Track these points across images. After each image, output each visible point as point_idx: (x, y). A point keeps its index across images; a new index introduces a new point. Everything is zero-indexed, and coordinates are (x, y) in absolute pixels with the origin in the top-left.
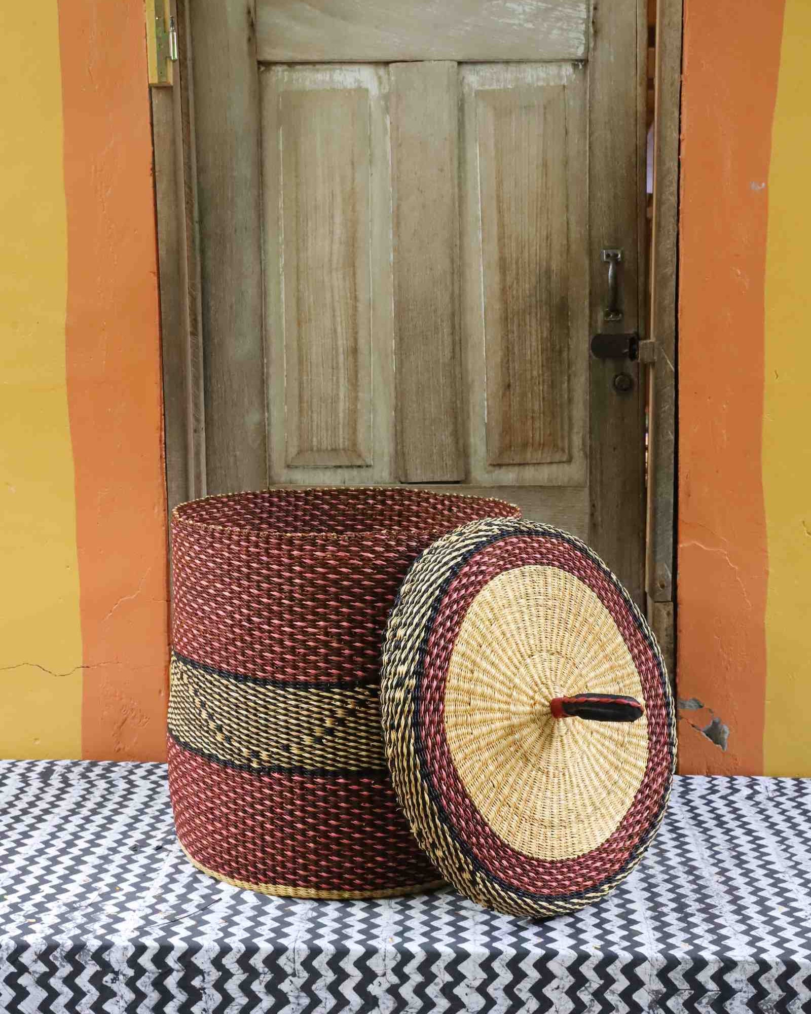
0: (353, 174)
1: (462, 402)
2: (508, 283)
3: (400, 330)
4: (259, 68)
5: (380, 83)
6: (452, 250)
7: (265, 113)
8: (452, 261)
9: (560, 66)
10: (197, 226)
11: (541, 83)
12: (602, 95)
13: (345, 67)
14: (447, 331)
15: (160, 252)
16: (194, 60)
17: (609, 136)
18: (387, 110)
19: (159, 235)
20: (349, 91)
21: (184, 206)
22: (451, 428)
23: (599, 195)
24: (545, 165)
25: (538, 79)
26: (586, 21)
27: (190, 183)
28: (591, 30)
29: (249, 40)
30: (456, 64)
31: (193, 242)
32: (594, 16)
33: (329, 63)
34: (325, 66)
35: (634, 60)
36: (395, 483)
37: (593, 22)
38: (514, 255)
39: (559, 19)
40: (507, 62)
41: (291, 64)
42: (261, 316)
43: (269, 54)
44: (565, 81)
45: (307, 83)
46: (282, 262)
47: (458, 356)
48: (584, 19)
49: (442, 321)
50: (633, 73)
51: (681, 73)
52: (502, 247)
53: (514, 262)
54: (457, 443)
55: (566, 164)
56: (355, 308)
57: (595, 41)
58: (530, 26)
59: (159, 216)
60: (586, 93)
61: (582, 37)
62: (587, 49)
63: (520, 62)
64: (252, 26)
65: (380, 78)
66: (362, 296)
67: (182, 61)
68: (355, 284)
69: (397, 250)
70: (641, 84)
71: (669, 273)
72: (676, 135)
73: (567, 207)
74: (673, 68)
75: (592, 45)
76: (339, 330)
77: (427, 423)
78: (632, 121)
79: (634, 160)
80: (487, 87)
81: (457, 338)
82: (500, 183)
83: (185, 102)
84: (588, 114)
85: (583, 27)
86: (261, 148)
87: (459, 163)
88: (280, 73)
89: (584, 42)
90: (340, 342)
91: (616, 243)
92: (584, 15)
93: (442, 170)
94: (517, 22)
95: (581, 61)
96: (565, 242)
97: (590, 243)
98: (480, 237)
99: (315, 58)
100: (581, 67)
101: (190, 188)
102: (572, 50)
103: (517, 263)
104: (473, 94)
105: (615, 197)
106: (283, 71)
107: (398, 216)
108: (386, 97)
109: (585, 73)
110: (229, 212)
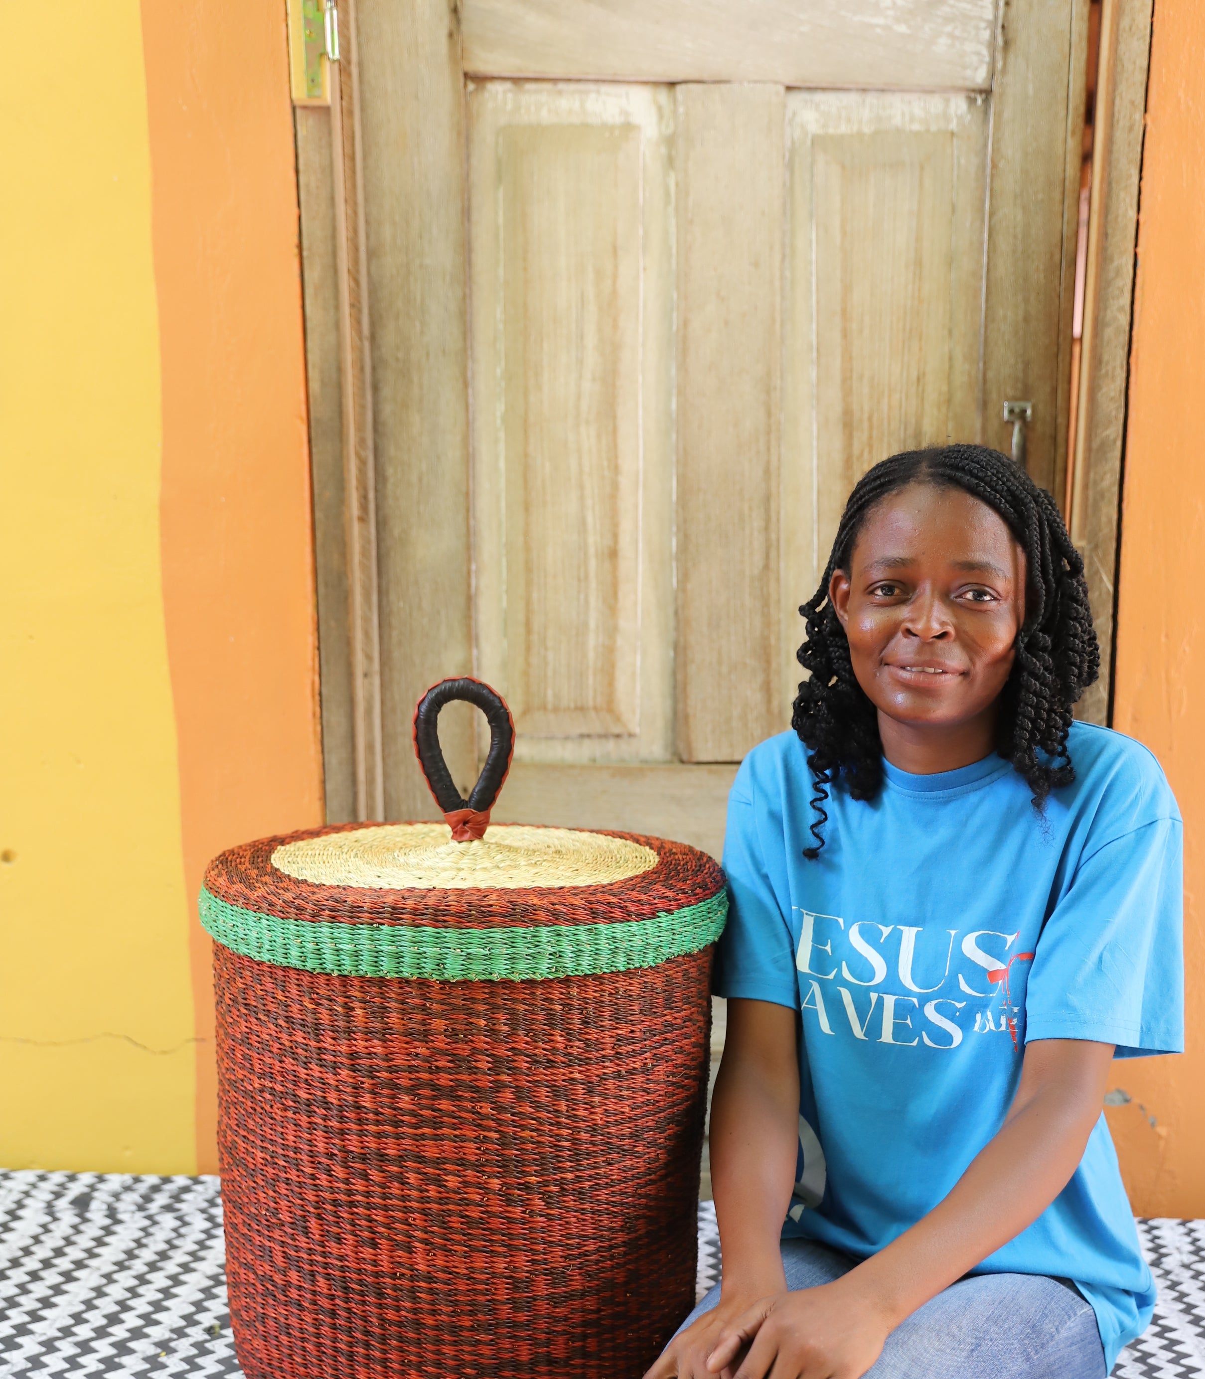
0: (616, 267)
1: (778, 639)
2: (856, 451)
3: (685, 521)
4: (465, 85)
5: (661, 116)
6: (768, 392)
7: (474, 161)
8: (769, 414)
9: (947, 101)
10: (367, 344)
11: (916, 127)
12: (1012, 150)
13: (604, 88)
14: (757, 523)
15: (311, 384)
16: (360, 64)
17: (1020, 217)
18: (670, 162)
19: (310, 357)
20: (611, 128)
21: (346, 309)
22: (760, 678)
23: (1001, 312)
24: (919, 263)
25: (912, 119)
26: (993, 24)
27: (358, 271)
28: (1000, 41)
29: (451, 35)
30: (782, 89)
31: (362, 369)
32: (1006, 15)
33: (579, 81)
34: (572, 86)
35: (1065, 94)
36: (671, 762)
37: (1003, 27)
38: (866, 408)
39: (948, 20)
40: (864, 90)
41: (517, 81)
42: (467, 494)
43: (483, 63)
44: (953, 126)
45: (544, 113)
46: (500, 408)
47: (773, 564)
48: (988, 21)
49: (750, 508)
50: (1063, 113)
51: (1146, 111)
52: (847, 392)
53: (866, 416)
54: (769, 701)
55: (950, 261)
56: (615, 486)
57: (1005, 59)
58: (902, 28)
59: (309, 325)
60: (985, 146)
61: (985, 52)
62: (992, 74)
63: (883, 91)
64: (455, 10)
65: (660, 109)
66: (626, 464)
67: (343, 67)
68: (614, 447)
69: (681, 392)
70: (1073, 133)
71: (1112, 438)
72: (1132, 213)
73: (950, 332)
74: (1132, 103)
75: (999, 65)
76: (590, 520)
77: (724, 669)
78: (1057, 196)
79: (1057, 257)
80: (831, 131)
81: (773, 536)
82: (847, 289)
83: (349, 138)
84: (988, 180)
85: (986, 35)
86: (469, 220)
87: (784, 257)
88: (500, 96)
89: (987, 59)
90: (593, 540)
91: (1026, 393)
92: (989, 15)
93: (756, 265)
94: (881, 21)
95: (981, 92)
96: (945, 388)
97: (985, 391)
98: (814, 375)
99: (557, 72)
100: (979, 101)
101: (357, 282)
102: (969, 73)
103: (870, 419)
104: (809, 143)
105: (1026, 320)
106: (505, 92)
107: (685, 339)
108: (670, 141)
109: (986, 112)
110: (418, 324)
